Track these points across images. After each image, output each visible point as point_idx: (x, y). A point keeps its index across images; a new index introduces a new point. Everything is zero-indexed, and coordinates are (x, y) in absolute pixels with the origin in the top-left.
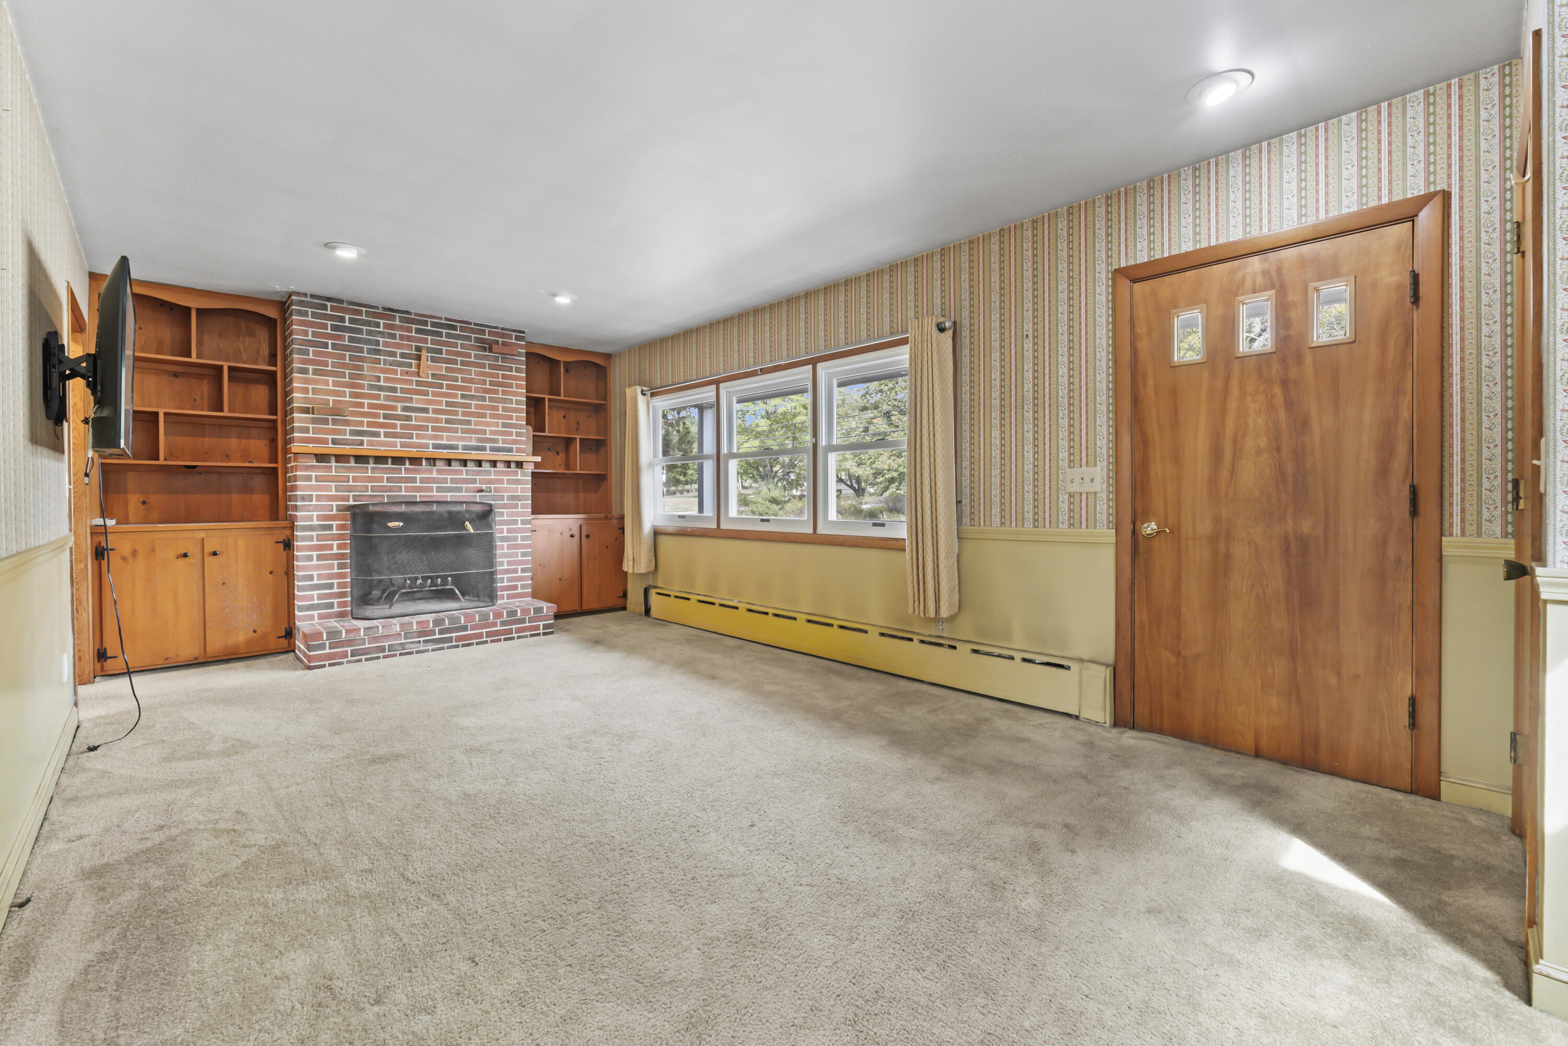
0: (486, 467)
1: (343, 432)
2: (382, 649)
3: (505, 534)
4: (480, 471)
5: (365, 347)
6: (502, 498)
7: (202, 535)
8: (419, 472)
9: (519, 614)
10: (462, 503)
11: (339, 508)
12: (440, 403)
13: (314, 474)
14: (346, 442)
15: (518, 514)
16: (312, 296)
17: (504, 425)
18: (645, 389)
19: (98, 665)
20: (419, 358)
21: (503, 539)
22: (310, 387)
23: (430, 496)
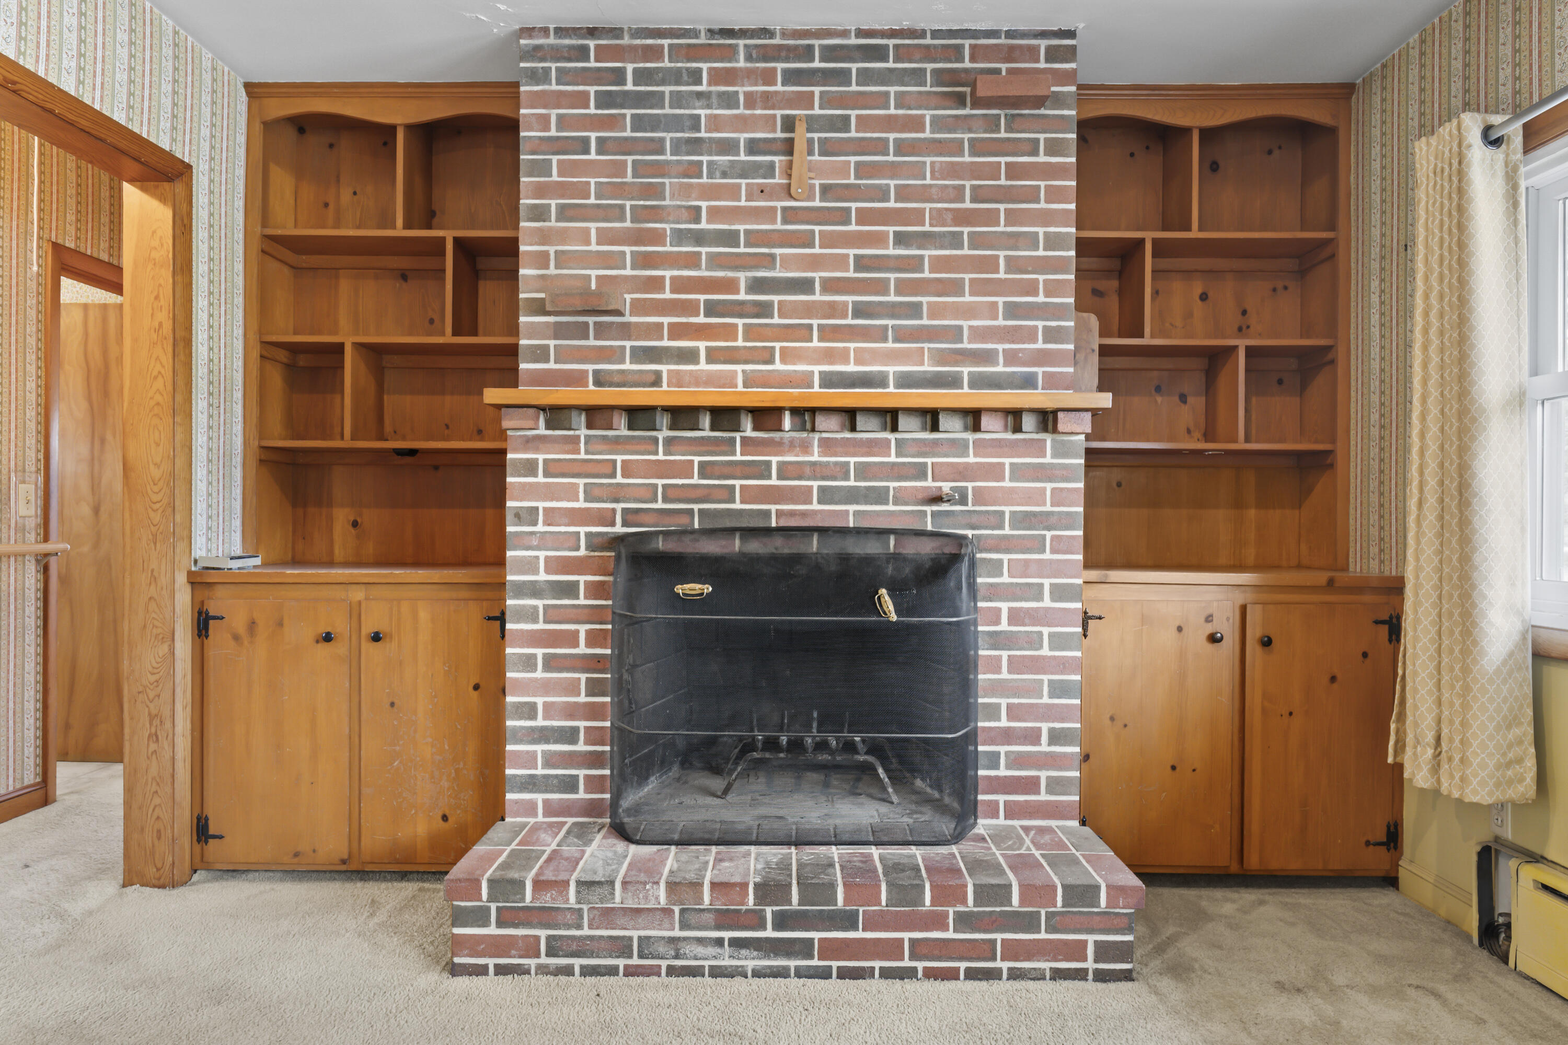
0: (952, 427)
1: (615, 355)
2: (622, 947)
3: (1004, 626)
4: (936, 442)
5: (668, 136)
6: (997, 520)
7: (358, 594)
8: (776, 447)
9: (1015, 899)
10: (883, 533)
11: (595, 543)
12: (841, 262)
13: (541, 457)
14: (624, 380)
15: (1044, 569)
16: (561, 32)
17: (1013, 311)
18: (1496, 119)
19: (197, 848)
20: (788, 148)
21: (999, 641)
22: (551, 250)
23: (804, 514)
